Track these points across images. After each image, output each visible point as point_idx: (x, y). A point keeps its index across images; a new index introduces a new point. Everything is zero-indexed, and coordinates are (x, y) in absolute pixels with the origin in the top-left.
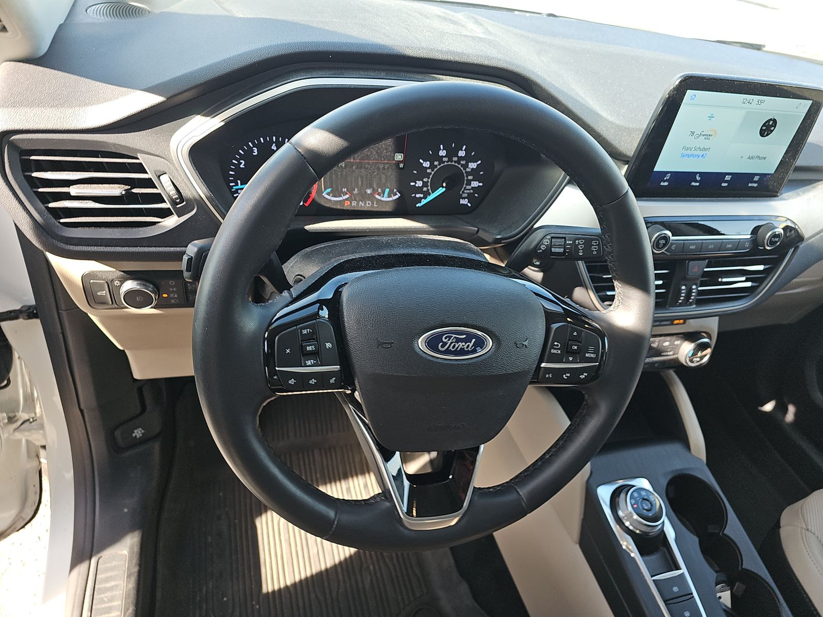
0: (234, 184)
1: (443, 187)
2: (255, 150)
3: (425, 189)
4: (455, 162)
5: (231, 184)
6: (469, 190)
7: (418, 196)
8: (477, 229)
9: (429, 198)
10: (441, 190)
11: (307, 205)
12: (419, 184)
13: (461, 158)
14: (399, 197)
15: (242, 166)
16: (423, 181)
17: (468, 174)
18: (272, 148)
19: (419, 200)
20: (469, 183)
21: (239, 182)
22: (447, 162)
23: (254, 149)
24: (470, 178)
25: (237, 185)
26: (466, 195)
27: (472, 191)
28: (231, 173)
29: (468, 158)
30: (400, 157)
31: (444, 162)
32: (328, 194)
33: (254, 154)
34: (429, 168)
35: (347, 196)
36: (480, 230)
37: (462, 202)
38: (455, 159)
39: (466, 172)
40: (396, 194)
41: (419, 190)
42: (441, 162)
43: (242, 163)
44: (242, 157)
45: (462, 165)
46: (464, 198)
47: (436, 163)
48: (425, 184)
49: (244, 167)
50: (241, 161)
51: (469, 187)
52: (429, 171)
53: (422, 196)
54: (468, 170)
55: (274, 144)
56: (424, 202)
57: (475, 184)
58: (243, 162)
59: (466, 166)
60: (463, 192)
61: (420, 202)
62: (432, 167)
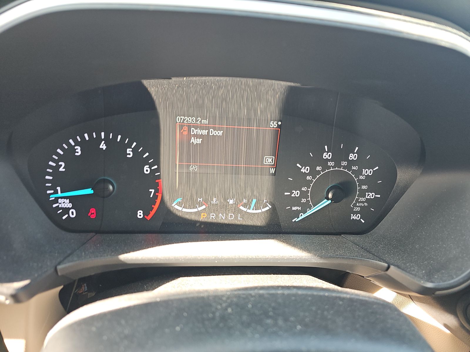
0: (52, 191)
1: (328, 199)
2: (78, 149)
3: (304, 200)
4: (344, 167)
5: (49, 192)
6: (363, 202)
7: (294, 208)
8: (386, 265)
9: (309, 212)
10: (325, 203)
11: (149, 218)
12: (296, 193)
13: (352, 163)
14: (270, 209)
15: (61, 169)
16: (301, 191)
17: (361, 182)
18: (101, 147)
19: (297, 214)
20: (363, 193)
21: (59, 188)
22: (333, 167)
23: (76, 147)
24: (364, 187)
25: (56, 192)
26: (358, 209)
27: (366, 204)
28: (47, 177)
29: (362, 163)
30: (270, 160)
31: (329, 167)
32: (179, 204)
33: (76, 154)
34: (308, 174)
35: (204, 207)
36: (392, 267)
37: (354, 217)
38: (344, 163)
39: (359, 180)
40: (267, 206)
41: (296, 201)
42: (325, 166)
43: (61, 165)
44: (61, 158)
45: (354, 172)
46: (356, 213)
47: (318, 168)
48: (304, 194)
49: (64, 170)
50: (60, 163)
51: (363, 199)
52: (309, 178)
53: (299, 208)
54: (361, 177)
55: (103, 142)
56: (303, 216)
57: (371, 195)
58: (63, 164)
59: (359, 173)
60: (355, 205)
61: (298, 217)
62: (313, 173)
